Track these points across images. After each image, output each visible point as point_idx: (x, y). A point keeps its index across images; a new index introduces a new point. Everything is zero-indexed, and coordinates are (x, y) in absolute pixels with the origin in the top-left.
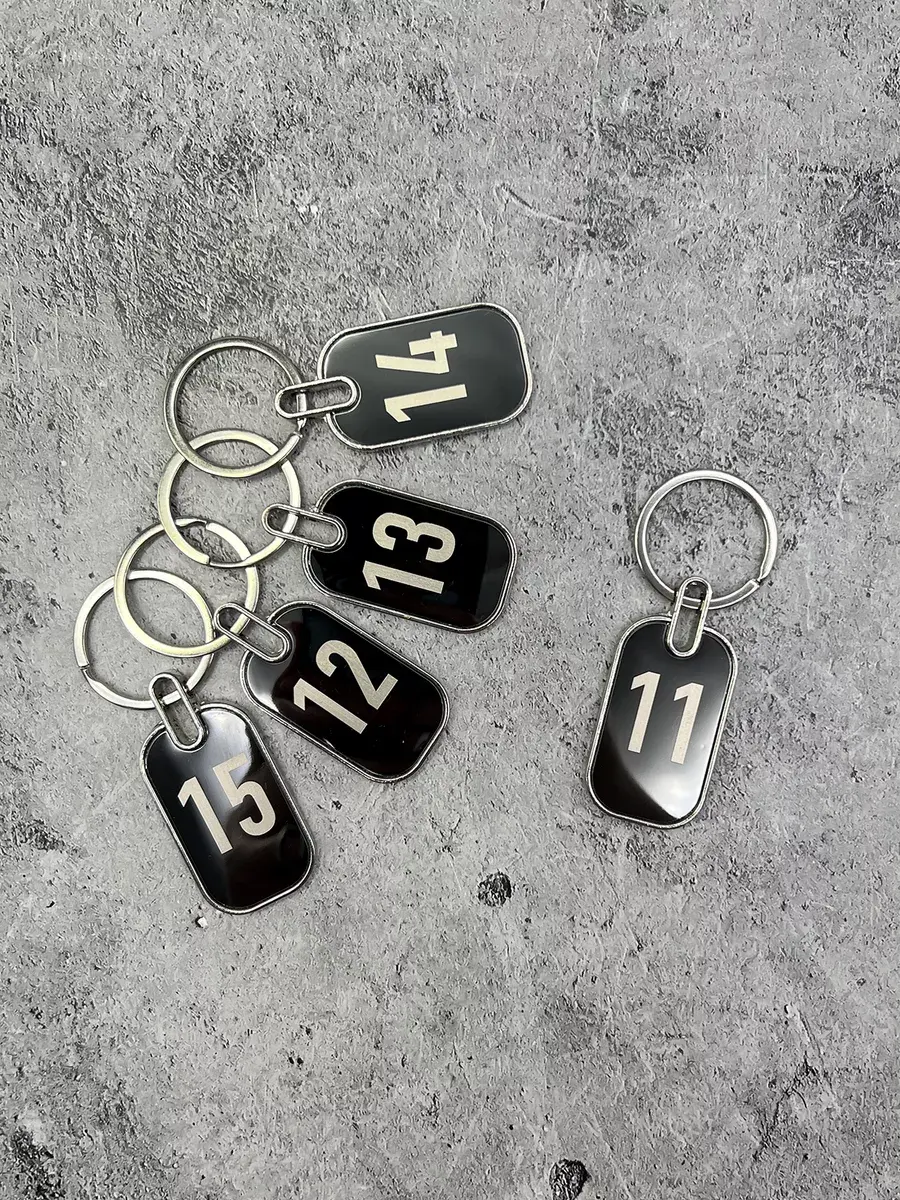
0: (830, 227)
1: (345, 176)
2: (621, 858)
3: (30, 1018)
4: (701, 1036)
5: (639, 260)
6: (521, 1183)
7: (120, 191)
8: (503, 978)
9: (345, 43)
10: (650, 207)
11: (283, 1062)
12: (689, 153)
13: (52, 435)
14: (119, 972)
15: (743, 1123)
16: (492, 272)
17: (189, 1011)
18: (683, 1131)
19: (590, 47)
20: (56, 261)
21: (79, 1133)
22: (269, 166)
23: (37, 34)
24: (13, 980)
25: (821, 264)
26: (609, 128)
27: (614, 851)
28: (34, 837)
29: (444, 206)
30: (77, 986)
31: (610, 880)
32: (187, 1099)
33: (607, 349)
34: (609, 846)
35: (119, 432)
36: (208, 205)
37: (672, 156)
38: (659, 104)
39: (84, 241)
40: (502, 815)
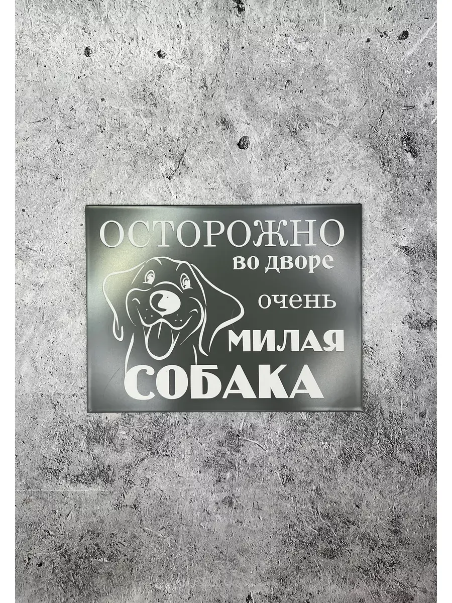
0: (166, 438)
5: (224, 428)
10: (220, 444)
13: (403, 374)
15: (189, 161)
25: (168, 427)
30: (396, 204)
35: (383, 375)
38: (218, 475)
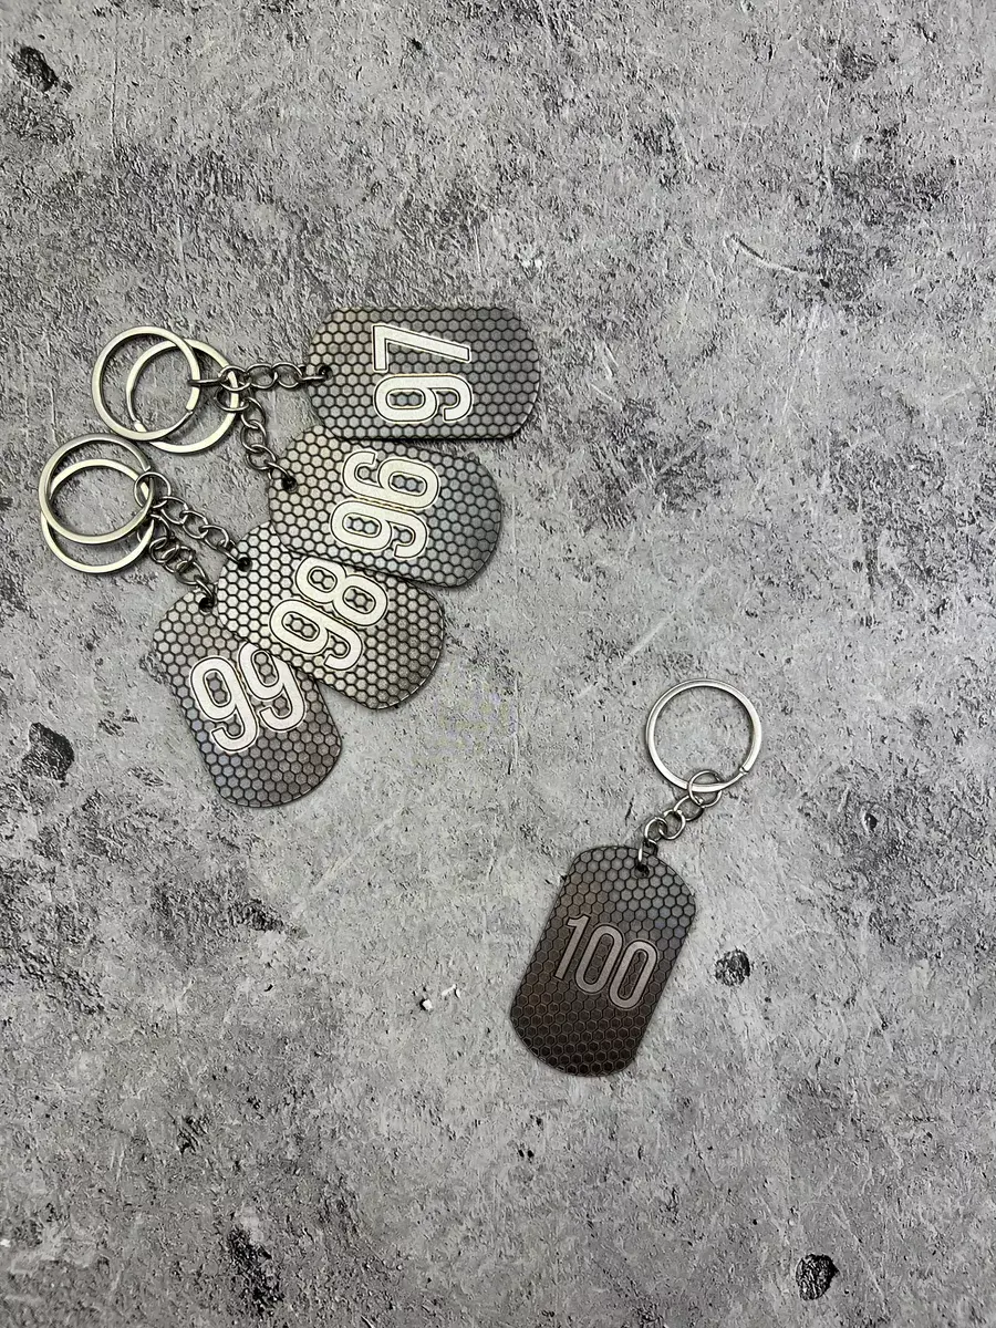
1: (570, 228)
2: (864, 932)
3: (247, 1109)
4: (949, 1119)
6: (767, 1280)
7: (339, 247)
8: (743, 1062)
9: (569, 96)
11: (512, 1155)
12: (924, 200)
14: (341, 1059)
16: (723, 323)
17: (414, 1100)
18: (933, 1220)
19: (819, 96)
20: (274, 320)
21: (299, 1232)
22: (492, 220)
23: (255, 90)
24: (230, 1067)
26: (841, 176)
27: (856, 925)
28: (252, 917)
29: (672, 258)
31: (853, 956)
32: (412, 1195)
33: (843, 403)
34: (851, 920)
36: (429, 261)
37: (907, 203)
39: (302, 299)
40: (739, 890)
